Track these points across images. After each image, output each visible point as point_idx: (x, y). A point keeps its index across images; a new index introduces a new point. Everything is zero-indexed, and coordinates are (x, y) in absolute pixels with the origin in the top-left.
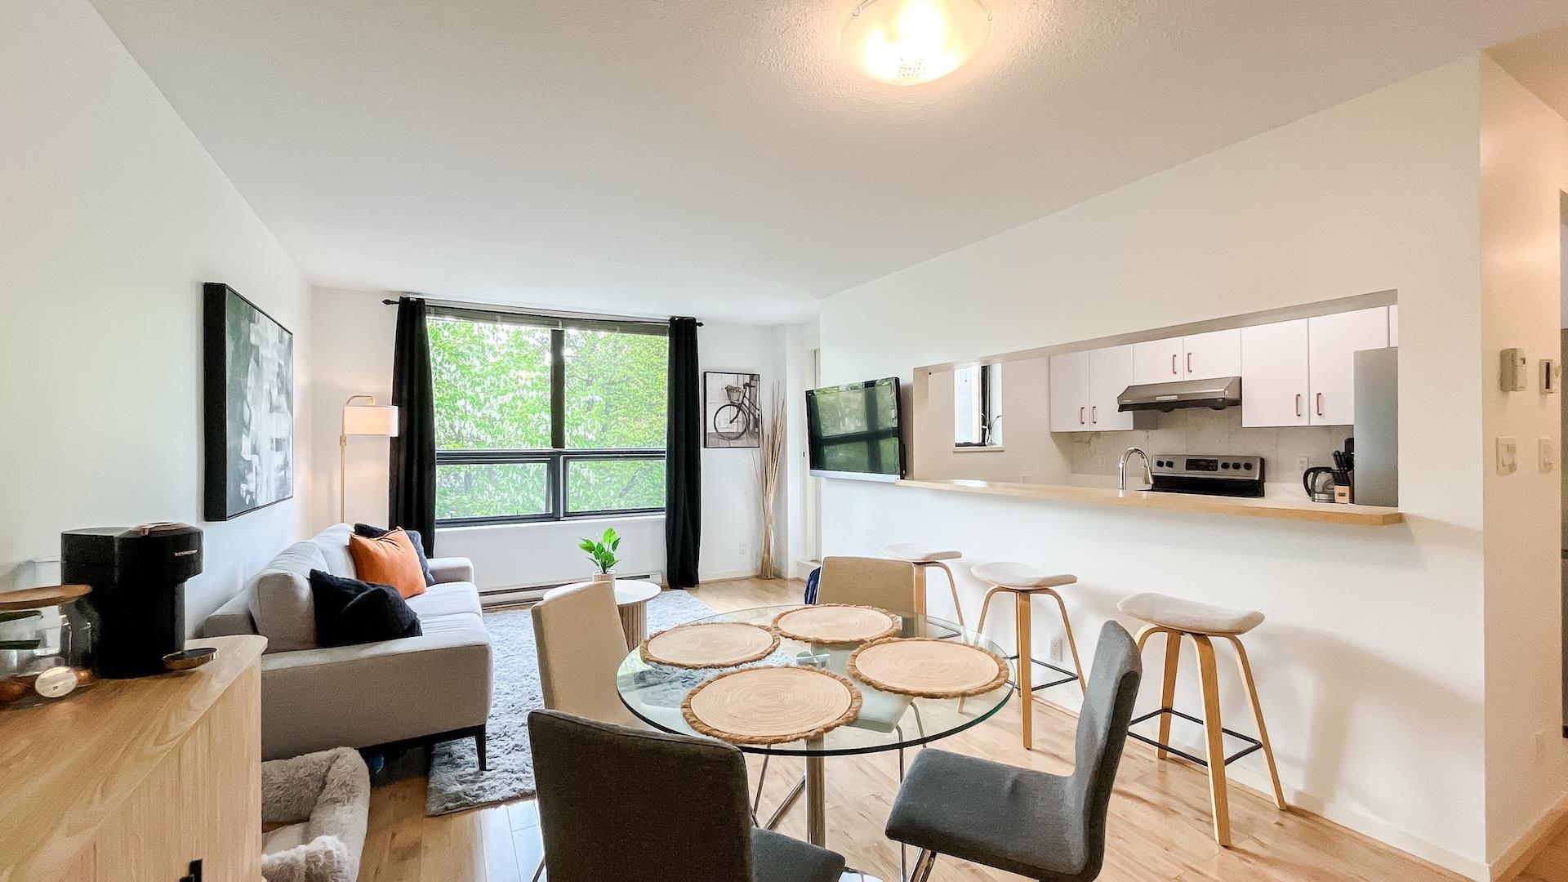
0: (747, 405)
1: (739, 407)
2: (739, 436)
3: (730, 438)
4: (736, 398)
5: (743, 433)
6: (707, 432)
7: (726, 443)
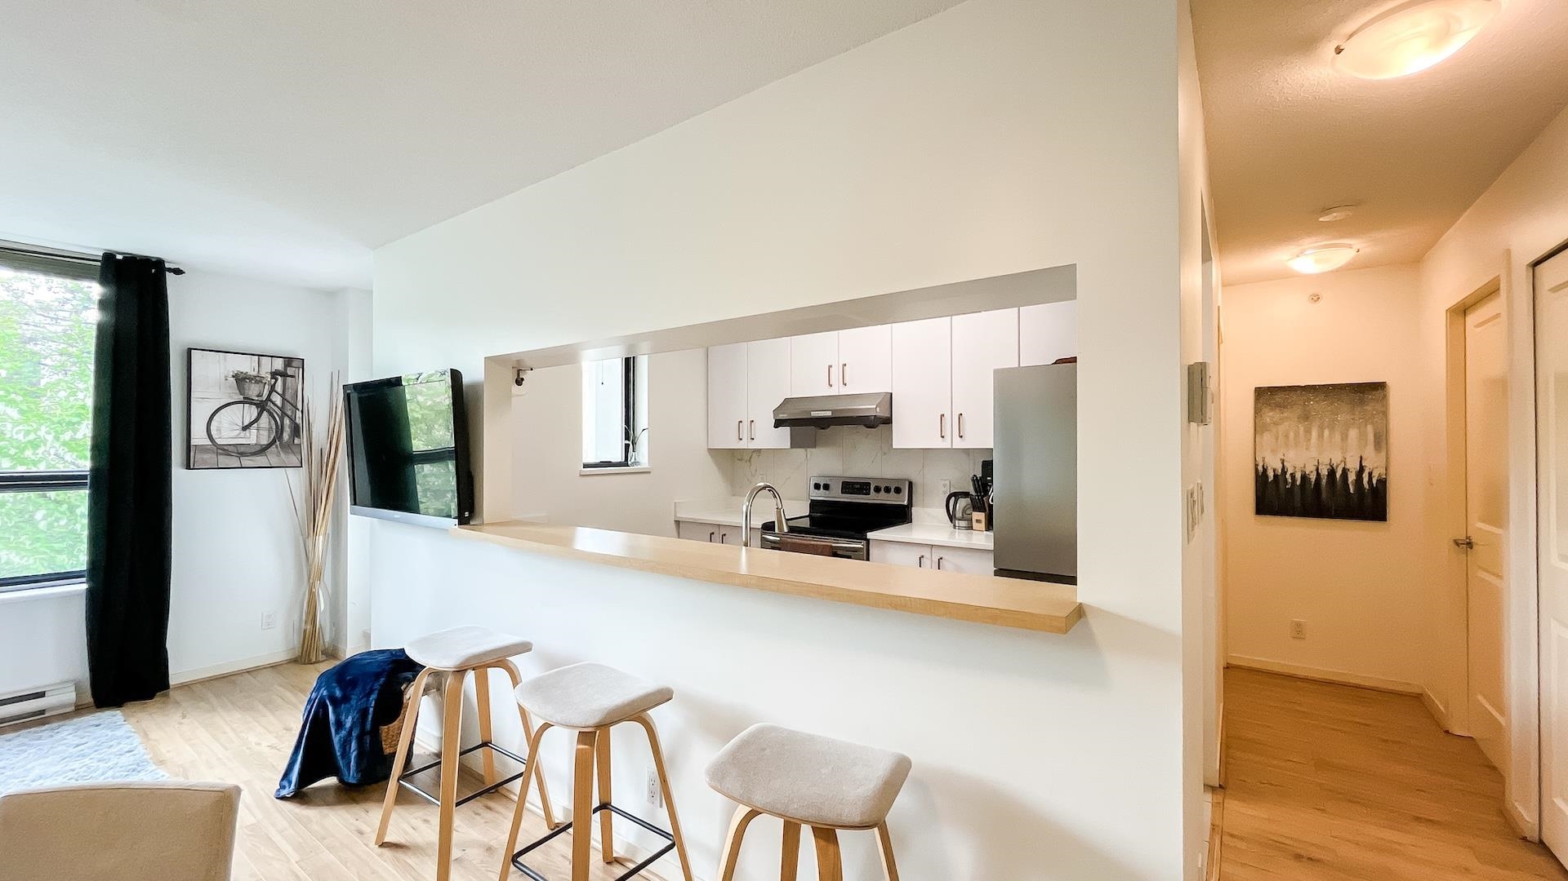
0: (279, 404)
1: (262, 406)
2: (262, 450)
3: (243, 454)
4: (256, 393)
5: (268, 446)
6: (193, 442)
7: (234, 462)
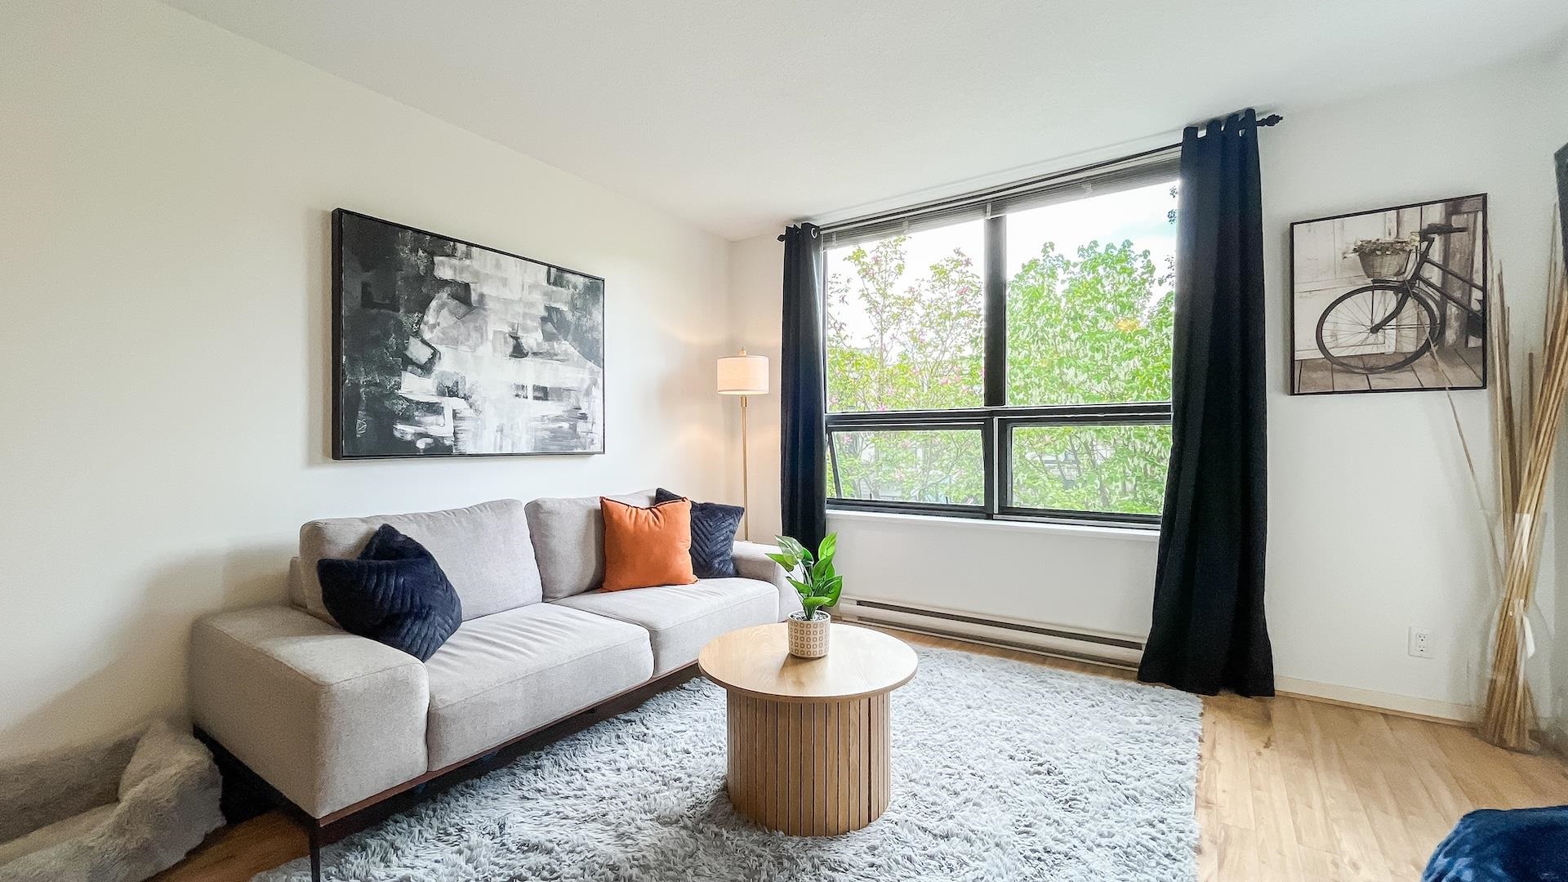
0: (1437, 282)
1: (1405, 290)
2: (1405, 362)
3: (1372, 370)
4: (1394, 269)
5: (1418, 354)
6: (1298, 356)
7: (1360, 383)
